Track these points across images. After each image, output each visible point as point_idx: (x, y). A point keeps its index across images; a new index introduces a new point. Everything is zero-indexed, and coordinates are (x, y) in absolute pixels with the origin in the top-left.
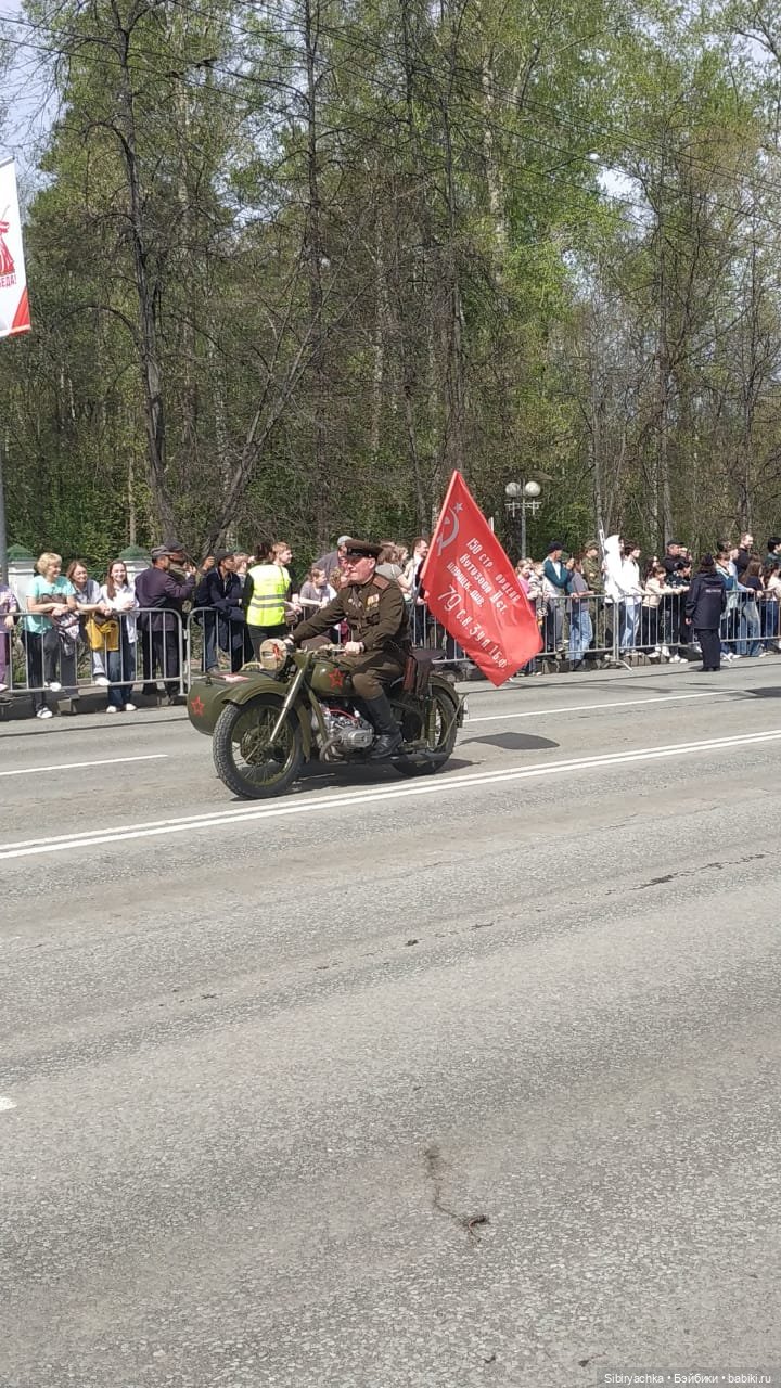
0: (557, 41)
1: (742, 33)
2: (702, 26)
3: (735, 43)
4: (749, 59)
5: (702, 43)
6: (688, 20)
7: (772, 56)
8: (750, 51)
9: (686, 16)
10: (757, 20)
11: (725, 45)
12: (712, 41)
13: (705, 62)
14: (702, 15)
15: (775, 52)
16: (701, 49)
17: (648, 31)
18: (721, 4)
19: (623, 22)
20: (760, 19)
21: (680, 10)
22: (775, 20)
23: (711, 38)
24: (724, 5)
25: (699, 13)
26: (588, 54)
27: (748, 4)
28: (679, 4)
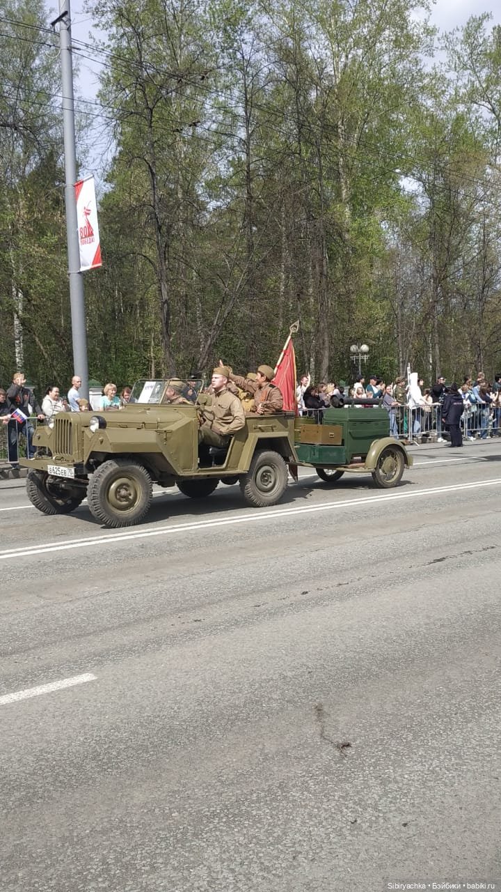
0: (378, 110)
1: (476, 103)
2: (455, 101)
3: (473, 109)
4: (481, 117)
5: (456, 109)
6: (448, 97)
7: (493, 116)
8: (481, 113)
9: (447, 95)
10: (485, 96)
11: (468, 110)
12: (461, 108)
13: (457, 119)
14: (456, 94)
15: (494, 113)
16: (455, 112)
17: (427, 103)
18: (465, 89)
19: (413, 98)
20: (487, 96)
21: (443, 92)
22: (495, 96)
23: (460, 106)
24: (467, 89)
25: (454, 93)
26: (394, 116)
27: (480, 88)
28: (443, 88)
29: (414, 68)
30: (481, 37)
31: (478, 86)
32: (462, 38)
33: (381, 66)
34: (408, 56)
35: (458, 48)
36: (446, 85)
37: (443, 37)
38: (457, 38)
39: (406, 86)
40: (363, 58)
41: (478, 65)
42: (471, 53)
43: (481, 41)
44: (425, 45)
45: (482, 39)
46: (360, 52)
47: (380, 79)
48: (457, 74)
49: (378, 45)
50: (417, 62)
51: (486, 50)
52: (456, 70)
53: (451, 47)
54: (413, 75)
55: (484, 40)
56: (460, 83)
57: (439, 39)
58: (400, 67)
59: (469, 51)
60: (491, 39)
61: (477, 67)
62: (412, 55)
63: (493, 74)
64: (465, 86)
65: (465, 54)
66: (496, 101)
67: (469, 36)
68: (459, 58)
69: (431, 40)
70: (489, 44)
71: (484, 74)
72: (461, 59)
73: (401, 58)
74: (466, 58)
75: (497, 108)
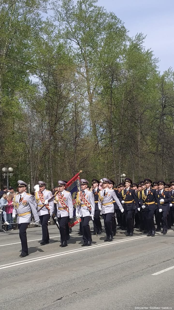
0: (17, 38)
1: (70, 39)
2: (59, 36)
3: (68, 42)
4: (72, 47)
5: (59, 41)
6: (55, 34)
7: (78, 46)
8: (72, 44)
9: (54, 33)
10: (74, 36)
11: (65, 42)
12: (62, 41)
13: (60, 46)
14: (59, 33)
15: (79, 45)
16: (58, 43)
17: (43, 37)
18: (64, 31)
19: (37, 34)
20: (75, 36)
21: (52, 32)
22: (79, 37)
23: (61, 40)
24: (65, 31)
25: (58, 33)
26: (26, 41)
27: (72, 31)
28: (52, 30)
29: (36, 18)
30: (71, 5)
31: (70, 30)
32: (62, 5)
33: (18, 14)
34: (33, 11)
35: (60, 9)
36: (53, 28)
37: (51, 3)
38: (59, 5)
39: (32, 26)
40: (9, 9)
41: (70, 19)
42: (66, 13)
43: (71, 7)
44: (42, 7)
45: (72, 7)
46: (7, 6)
47: (18, 21)
48: (59, 23)
49: (17, 3)
50: (38, 15)
51: (74, 12)
52: (59, 20)
53: (56, 9)
54: (36, 21)
55: (73, 7)
56: (61, 28)
57: (49, 4)
58: (29, 16)
59: (65, 12)
60: (77, 7)
61: (70, 20)
62: (35, 11)
63: (78, 25)
64: (64, 30)
65: (63, 13)
66: (80, 39)
67: (65, 4)
68: (60, 15)
69: (46, 4)
70: (75, 9)
71: (73, 24)
72: (61, 15)
73: (30, 12)
74: (64, 15)
75: (80, 43)
